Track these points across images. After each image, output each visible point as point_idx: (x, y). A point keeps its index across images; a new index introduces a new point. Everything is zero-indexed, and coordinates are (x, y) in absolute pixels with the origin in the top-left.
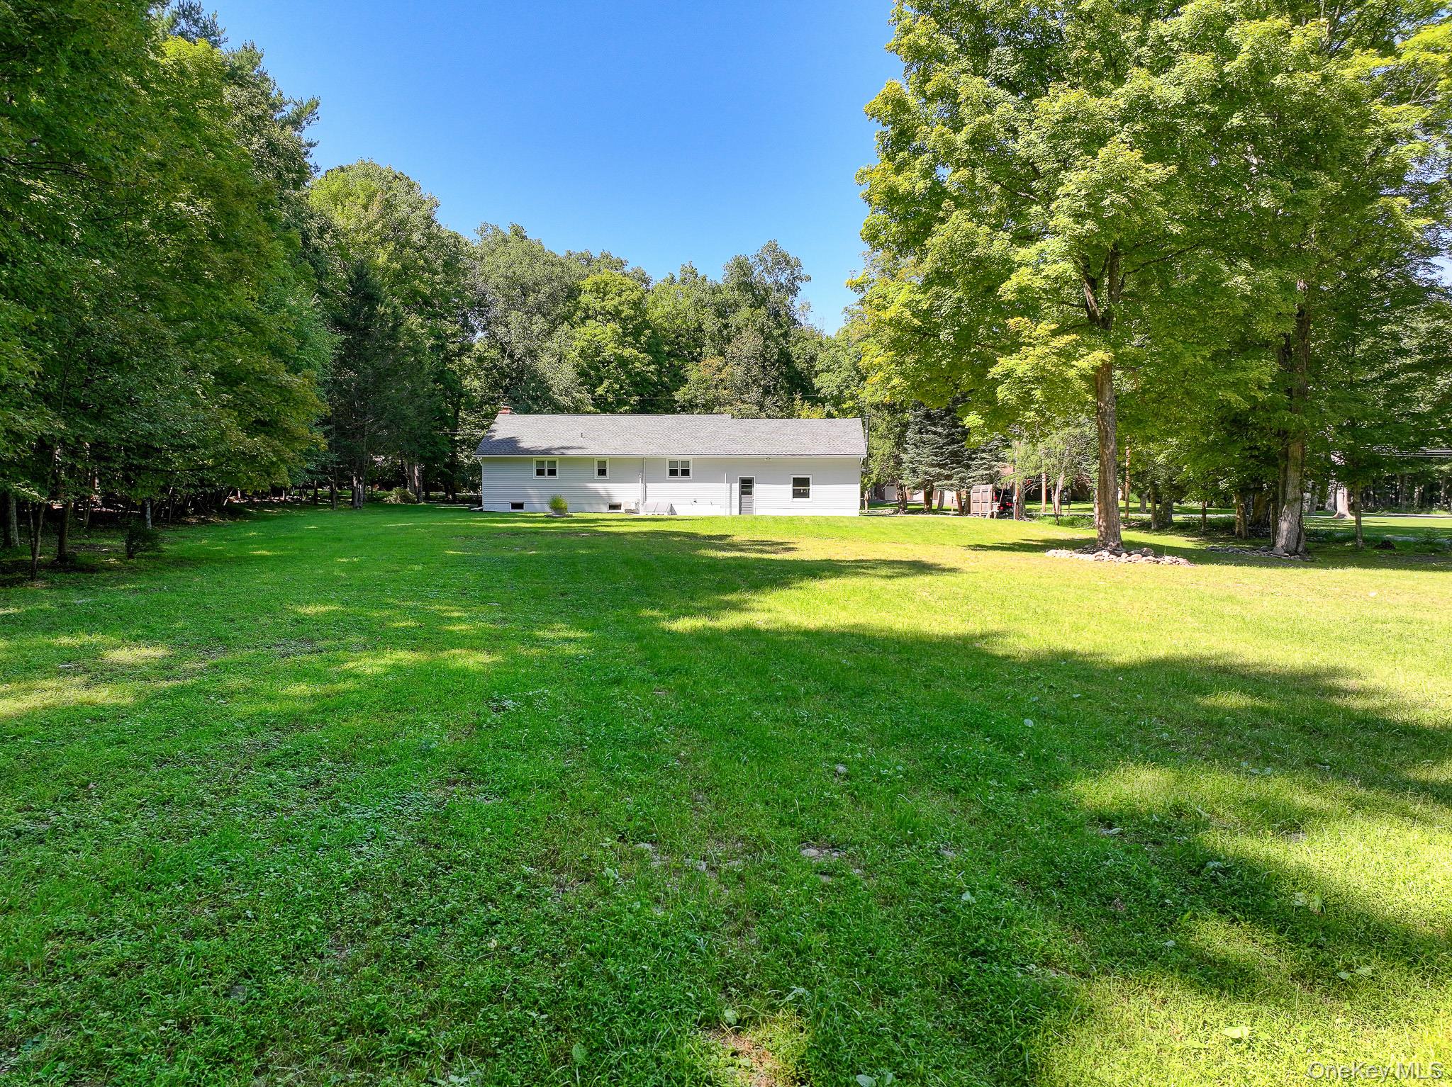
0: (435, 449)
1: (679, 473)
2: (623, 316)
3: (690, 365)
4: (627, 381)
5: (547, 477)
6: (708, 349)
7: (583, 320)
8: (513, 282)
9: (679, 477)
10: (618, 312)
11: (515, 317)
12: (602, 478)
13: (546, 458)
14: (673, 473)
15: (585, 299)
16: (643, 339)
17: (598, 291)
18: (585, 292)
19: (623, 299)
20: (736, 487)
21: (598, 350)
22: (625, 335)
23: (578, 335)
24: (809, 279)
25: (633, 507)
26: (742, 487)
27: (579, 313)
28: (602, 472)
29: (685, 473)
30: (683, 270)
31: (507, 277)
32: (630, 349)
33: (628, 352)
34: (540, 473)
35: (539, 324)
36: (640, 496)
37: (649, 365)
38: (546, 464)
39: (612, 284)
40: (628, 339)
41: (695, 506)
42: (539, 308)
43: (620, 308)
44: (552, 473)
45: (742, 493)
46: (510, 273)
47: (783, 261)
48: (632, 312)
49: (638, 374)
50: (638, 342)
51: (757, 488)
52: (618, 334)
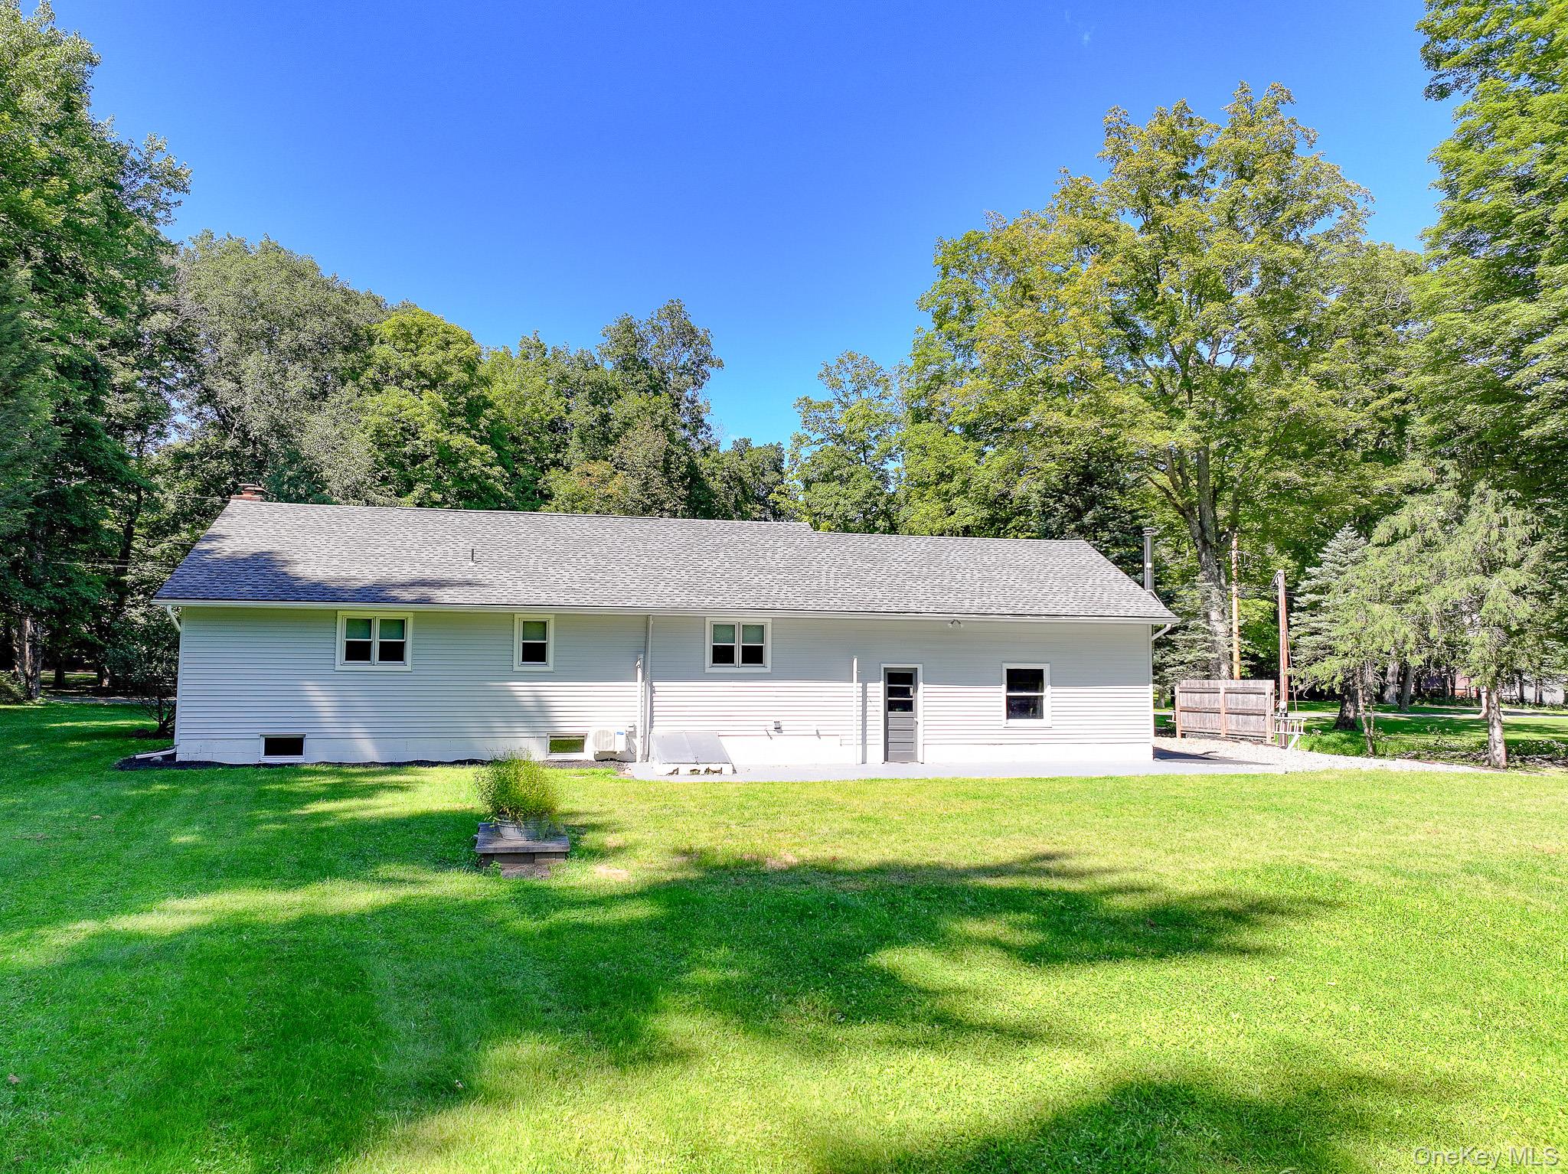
0: (62, 593)
1: (738, 655)
2: (450, 381)
3: (553, 473)
4: (454, 490)
5: (375, 665)
6: (574, 453)
7: (377, 387)
8: (254, 307)
9: (738, 666)
10: (443, 376)
11: (253, 364)
12: (535, 667)
13: (377, 612)
14: (722, 655)
15: (381, 352)
16: (483, 423)
17: (407, 336)
18: (382, 342)
19: (451, 354)
20: (878, 690)
21: (410, 432)
22: (452, 414)
23: (371, 406)
24: (720, 364)
25: (619, 746)
26: (891, 692)
27: (370, 373)
28: (534, 653)
29: (753, 655)
30: (525, 342)
31: (241, 297)
32: (462, 436)
33: (458, 441)
34: (357, 651)
35: (299, 379)
36: (636, 717)
37: (491, 465)
38: (376, 629)
39: (431, 330)
40: (458, 420)
41: (778, 739)
42: (299, 353)
43: (445, 368)
44: (393, 652)
45: (891, 706)
46: (247, 291)
47: (688, 335)
48: (466, 377)
49: (473, 478)
50: (476, 427)
51: (923, 694)
52: (442, 411)
